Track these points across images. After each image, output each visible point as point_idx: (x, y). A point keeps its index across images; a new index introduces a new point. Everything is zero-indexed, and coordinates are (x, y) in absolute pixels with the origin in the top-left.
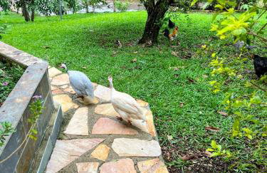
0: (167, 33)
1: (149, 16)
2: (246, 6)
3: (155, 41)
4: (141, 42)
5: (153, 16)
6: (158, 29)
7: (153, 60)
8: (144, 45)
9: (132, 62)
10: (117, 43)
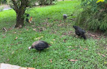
0: (27, 20)
1: (17, 14)
2: (54, 2)
3: (23, 25)
4: (16, 26)
5: (19, 14)
6: (23, 19)
7: (26, 36)
8: (18, 28)
9: (16, 40)
10: (4, 29)
